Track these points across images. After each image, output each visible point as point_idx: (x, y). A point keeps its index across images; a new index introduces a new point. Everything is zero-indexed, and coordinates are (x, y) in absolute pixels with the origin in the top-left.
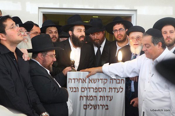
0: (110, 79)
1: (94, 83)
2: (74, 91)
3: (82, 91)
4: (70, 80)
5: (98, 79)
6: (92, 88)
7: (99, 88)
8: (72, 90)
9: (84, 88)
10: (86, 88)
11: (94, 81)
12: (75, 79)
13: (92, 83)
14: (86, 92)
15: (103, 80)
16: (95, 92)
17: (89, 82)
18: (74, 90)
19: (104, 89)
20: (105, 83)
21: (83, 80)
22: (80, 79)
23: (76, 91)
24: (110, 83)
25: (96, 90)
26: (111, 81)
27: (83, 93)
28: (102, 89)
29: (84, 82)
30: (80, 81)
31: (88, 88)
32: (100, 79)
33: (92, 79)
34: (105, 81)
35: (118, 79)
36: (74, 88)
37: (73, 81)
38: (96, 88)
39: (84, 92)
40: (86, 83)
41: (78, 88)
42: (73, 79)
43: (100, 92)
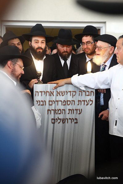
0: (79, 92)
1: (63, 96)
2: (41, 105)
3: (50, 105)
4: (37, 93)
5: (66, 92)
6: (60, 101)
7: (67, 101)
8: (39, 103)
9: (52, 101)
10: (53, 101)
11: (62, 94)
12: (42, 92)
13: (60, 96)
14: (53, 105)
15: (72, 93)
16: (64, 105)
17: (57, 94)
18: (41, 103)
19: (73, 102)
20: (74, 96)
21: (50, 93)
22: (47, 92)
23: (43, 105)
24: (79, 95)
25: (65, 104)
26: (81, 93)
27: (50, 106)
28: (71, 102)
29: (51, 94)
30: (48, 94)
31: (56, 101)
32: (69, 92)
33: (60, 92)
34: (74, 93)
35: (87, 91)
36: (41, 101)
37: (40, 94)
38: (64, 101)
39: (52, 105)
40: (54, 95)
41: (45, 101)
42: (40, 92)
43: (68, 105)
